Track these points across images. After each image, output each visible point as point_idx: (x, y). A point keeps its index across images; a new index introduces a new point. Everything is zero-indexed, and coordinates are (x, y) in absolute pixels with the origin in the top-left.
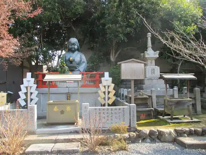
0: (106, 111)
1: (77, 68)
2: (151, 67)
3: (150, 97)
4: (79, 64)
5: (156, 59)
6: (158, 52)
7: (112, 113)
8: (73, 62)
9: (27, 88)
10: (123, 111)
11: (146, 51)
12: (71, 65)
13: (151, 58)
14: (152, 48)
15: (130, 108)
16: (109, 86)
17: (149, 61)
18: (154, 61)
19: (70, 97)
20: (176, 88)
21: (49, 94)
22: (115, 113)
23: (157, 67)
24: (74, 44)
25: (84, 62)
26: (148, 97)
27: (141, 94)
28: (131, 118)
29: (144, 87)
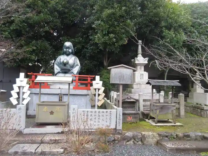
0: (93, 114)
1: (71, 71)
2: (140, 72)
3: (137, 101)
4: (73, 66)
5: (145, 65)
6: (147, 59)
7: (99, 116)
8: (67, 65)
9: (19, 87)
10: (111, 114)
11: (137, 57)
12: (65, 67)
13: (140, 65)
14: (141, 55)
15: (117, 111)
16: (99, 89)
17: (139, 67)
18: (143, 67)
19: (62, 98)
20: (162, 93)
21: (40, 94)
22: (103, 116)
23: (145, 72)
24: (68, 48)
25: (77, 65)
26: (135, 101)
27: (129, 97)
28: (118, 120)
29: (133, 91)
